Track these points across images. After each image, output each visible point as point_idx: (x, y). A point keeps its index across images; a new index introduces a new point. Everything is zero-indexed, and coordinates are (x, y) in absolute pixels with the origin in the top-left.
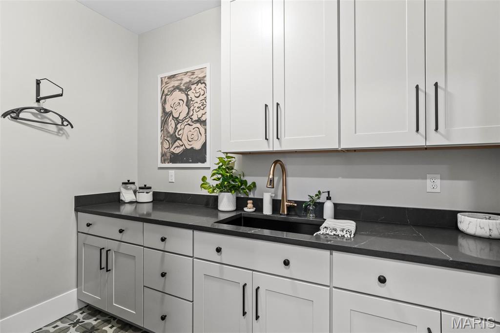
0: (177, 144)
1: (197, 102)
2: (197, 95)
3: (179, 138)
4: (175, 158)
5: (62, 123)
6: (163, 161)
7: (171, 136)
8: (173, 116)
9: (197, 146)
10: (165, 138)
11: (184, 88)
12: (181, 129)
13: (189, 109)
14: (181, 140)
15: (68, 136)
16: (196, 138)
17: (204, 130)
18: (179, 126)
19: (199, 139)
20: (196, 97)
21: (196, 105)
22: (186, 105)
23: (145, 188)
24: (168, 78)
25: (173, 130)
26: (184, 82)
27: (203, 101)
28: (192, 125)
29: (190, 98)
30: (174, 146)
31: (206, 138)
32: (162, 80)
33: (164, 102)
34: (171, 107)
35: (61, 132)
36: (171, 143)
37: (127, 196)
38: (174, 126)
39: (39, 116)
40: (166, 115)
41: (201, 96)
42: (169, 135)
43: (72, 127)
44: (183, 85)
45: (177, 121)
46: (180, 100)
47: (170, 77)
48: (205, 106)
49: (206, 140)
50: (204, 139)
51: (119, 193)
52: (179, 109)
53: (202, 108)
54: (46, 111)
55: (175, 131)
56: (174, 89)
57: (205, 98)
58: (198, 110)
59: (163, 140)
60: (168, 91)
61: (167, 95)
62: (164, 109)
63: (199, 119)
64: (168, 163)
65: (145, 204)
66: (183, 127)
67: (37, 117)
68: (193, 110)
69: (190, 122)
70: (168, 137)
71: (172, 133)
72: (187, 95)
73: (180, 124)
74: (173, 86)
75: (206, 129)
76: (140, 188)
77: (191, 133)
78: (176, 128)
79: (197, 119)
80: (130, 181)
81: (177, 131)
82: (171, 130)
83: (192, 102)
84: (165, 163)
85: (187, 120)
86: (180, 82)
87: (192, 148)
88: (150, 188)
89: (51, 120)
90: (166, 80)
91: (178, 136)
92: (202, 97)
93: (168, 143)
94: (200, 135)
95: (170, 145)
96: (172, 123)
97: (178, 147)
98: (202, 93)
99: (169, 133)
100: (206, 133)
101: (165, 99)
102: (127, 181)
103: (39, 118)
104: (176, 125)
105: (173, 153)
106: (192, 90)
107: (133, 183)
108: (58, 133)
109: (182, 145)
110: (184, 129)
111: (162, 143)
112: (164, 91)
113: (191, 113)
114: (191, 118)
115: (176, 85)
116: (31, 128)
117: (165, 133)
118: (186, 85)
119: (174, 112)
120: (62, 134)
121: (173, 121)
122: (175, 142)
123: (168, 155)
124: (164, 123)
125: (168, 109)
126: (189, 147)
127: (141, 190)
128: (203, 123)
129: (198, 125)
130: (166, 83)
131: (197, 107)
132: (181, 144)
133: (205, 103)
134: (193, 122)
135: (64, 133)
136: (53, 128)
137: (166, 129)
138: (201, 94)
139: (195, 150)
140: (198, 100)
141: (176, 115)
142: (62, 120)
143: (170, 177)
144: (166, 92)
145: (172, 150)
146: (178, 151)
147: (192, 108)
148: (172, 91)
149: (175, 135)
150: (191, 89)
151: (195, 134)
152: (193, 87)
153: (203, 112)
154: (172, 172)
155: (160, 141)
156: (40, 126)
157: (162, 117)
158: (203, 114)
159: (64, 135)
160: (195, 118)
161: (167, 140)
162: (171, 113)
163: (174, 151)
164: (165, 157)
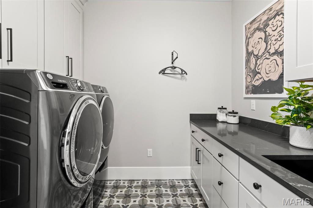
0: (257, 77)
1: (274, 36)
2: (274, 29)
3: (259, 72)
4: (255, 90)
5: (182, 72)
6: (247, 93)
7: (253, 71)
8: (254, 54)
9: (274, 77)
10: (248, 74)
11: (263, 26)
12: (260, 64)
13: (267, 44)
14: (259, 73)
15: (186, 80)
16: (273, 70)
17: (282, 61)
18: (258, 62)
19: (276, 70)
20: (273, 31)
21: (274, 38)
22: (265, 42)
23: (234, 113)
24: (250, 24)
25: (254, 66)
26: (262, 21)
27: (281, 32)
28: (269, 59)
29: (267, 34)
30: (255, 79)
31: (283, 68)
32: (246, 28)
33: (247, 45)
34: (253, 47)
35: (183, 78)
36: (253, 77)
37: (221, 117)
38: (254, 62)
39: (173, 71)
40: (249, 54)
41: (278, 27)
42: (251, 71)
43: (187, 74)
44: (262, 25)
45: (257, 57)
46: (259, 39)
47: (251, 23)
48: (282, 36)
49: (283, 70)
50: (282, 69)
51: (216, 115)
52: (258, 47)
53: (279, 39)
54: (175, 68)
55: (256, 67)
56: (255, 31)
57: (283, 28)
58: (275, 42)
59: (247, 75)
60: (250, 35)
61: (250, 38)
62: (247, 50)
63: (276, 51)
64: (251, 94)
65: (232, 125)
66: (261, 61)
67: (172, 72)
68: (271, 43)
69: (267, 56)
70: (250, 73)
71: (253, 69)
72: (265, 32)
73: (259, 60)
74: (254, 29)
75: (283, 60)
76: (230, 113)
77: (269, 66)
78: (256, 63)
79: (274, 51)
80: (223, 107)
81: (257, 66)
82: (252, 67)
83: (269, 37)
84: (248, 94)
85: (265, 55)
86: (259, 23)
87: (270, 80)
88: (237, 113)
89: (178, 72)
90: (249, 26)
91: (257, 71)
92: (279, 29)
93: (250, 78)
94: (277, 66)
95: (252, 79)
96: (253, 60)
97: (257, 80)
98: (279, 24)
99: (251, 69)
100: (283, 63)
101: (248, 42)
102: (221, 107)
103: (173, 72)
104: (256, 62)
105: (254, 86)
106: (271, 26)
107: (226, 109)
108: (181, 79)
109: (261, 78)
110: (262, 63)
111: (246, 78)
112: (247, 36)
113: (269, 48)
114: (268, 52)
115: (256, 27)
116: (170, 78)
117: (248, 69)
118: (264, 24)
119: (254, 50)
120: (184, 79)
121: (254, 58)
122: (255, 76)
123: (251, 87)
124: (248, 61)
125: (250, 50)
126: (266, 79)
127: (230, 114)
128: (281, 54)
129: (275, 57)
130: (249, 28)
131: (274, 40)
132: (260, 76)
133: (282, 33)
134: (270, 55)
135: (184, 78)
136: (179, 76)
137: (249, 66)
138: (278, 26)
139: (273, 81)
140: (275, 33)
141: (256, 53)
142: (182, 71)
143: (252, 105)
144: (249, 36)
145: (253, 83)
146: (257, 83)
147: (269, 43)
148: (254, 33)
149: (255, 69)
150: (269, 25)
151: (272, 66)
152: (270, 23)
153: (280, 43)
154: (253, 101)
155: (244, 77)
156: (173, 76)
157: (246, 57)
158: (280, 45)
159: (184, 80)
160: (272, 51)
161: (249, 75)
162: (253, 51)
163: (255, 84)
164: (249, 90)
